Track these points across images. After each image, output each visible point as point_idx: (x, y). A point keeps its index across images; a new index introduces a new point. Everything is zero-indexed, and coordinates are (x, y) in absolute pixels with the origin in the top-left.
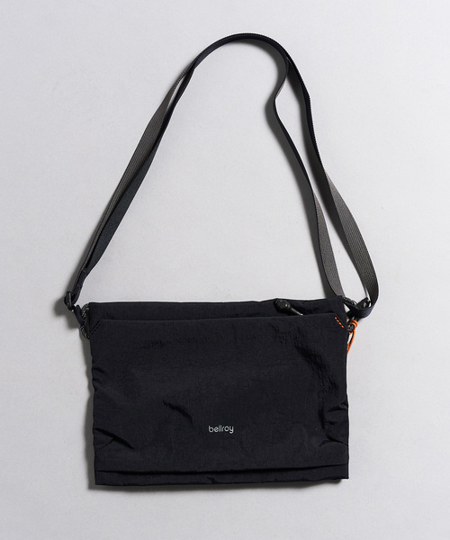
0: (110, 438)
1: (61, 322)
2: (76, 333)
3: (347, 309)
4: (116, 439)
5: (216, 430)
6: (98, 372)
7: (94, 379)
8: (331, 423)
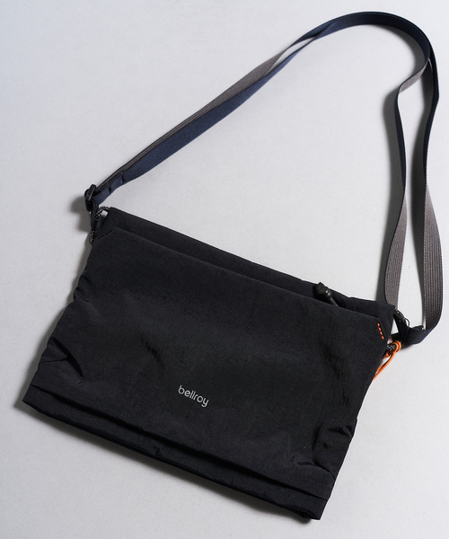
0: (63, 355)
1: (74, 219)
2: (83, 237)
3: (395, 330)
4: (70, 359)
5: (187, 393)
6: (87, 283)
7: (77, 289)
8: (325, 446)
